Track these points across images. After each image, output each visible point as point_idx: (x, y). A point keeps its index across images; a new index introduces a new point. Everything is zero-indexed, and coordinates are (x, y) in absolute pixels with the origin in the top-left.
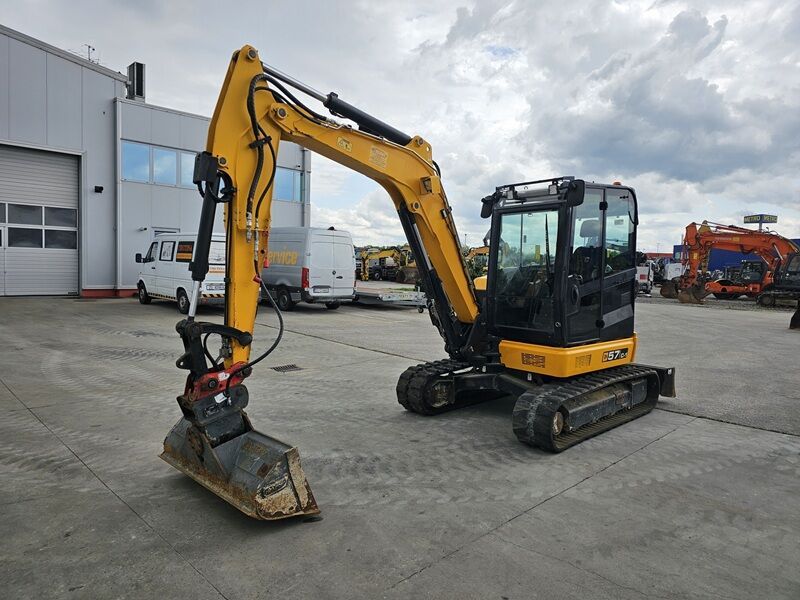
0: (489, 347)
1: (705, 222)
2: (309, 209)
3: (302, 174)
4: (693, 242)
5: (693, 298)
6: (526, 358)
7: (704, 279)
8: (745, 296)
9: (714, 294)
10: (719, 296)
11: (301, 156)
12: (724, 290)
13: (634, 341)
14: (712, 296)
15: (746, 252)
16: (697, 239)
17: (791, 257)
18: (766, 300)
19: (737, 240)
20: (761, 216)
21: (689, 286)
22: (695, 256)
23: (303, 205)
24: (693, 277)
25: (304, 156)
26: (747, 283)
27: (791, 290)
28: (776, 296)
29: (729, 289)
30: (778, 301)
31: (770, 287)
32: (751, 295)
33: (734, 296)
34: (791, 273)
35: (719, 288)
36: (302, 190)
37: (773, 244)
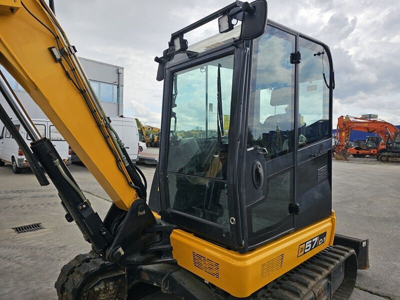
0: (158, 239)
1: (347, 116)
2: (122, 108)
3: (118, 87)
4: (342, 126)
5: (343, 157)
6: (198, 258)
7: (348, 147)
8: (368, 156)
9: (353, 155)
10: (355, 156)
11: (117, 77)
12: (358, 152)
13: (332, 221)
14: (352, 156)
15: (370, 131)
16: (344, 125)
17: (396, 134)
18: (383, 158)
19: (366, 125)
20: (370, 115)
21: (340, 150)
22: (344, 134)
23: (119, 105)
24: (343, 146)
25: (119, 76)
26: (369, 149)
27: (396, 153)
28: (389, 156)
29: (361, 152)
30: (390, 159)
31: (383, 150)
32: (371, 155)
33: (363, 156)
34: (397, 143)
35: (355, 152)
36: (118, 96)
37: (386, 127)
